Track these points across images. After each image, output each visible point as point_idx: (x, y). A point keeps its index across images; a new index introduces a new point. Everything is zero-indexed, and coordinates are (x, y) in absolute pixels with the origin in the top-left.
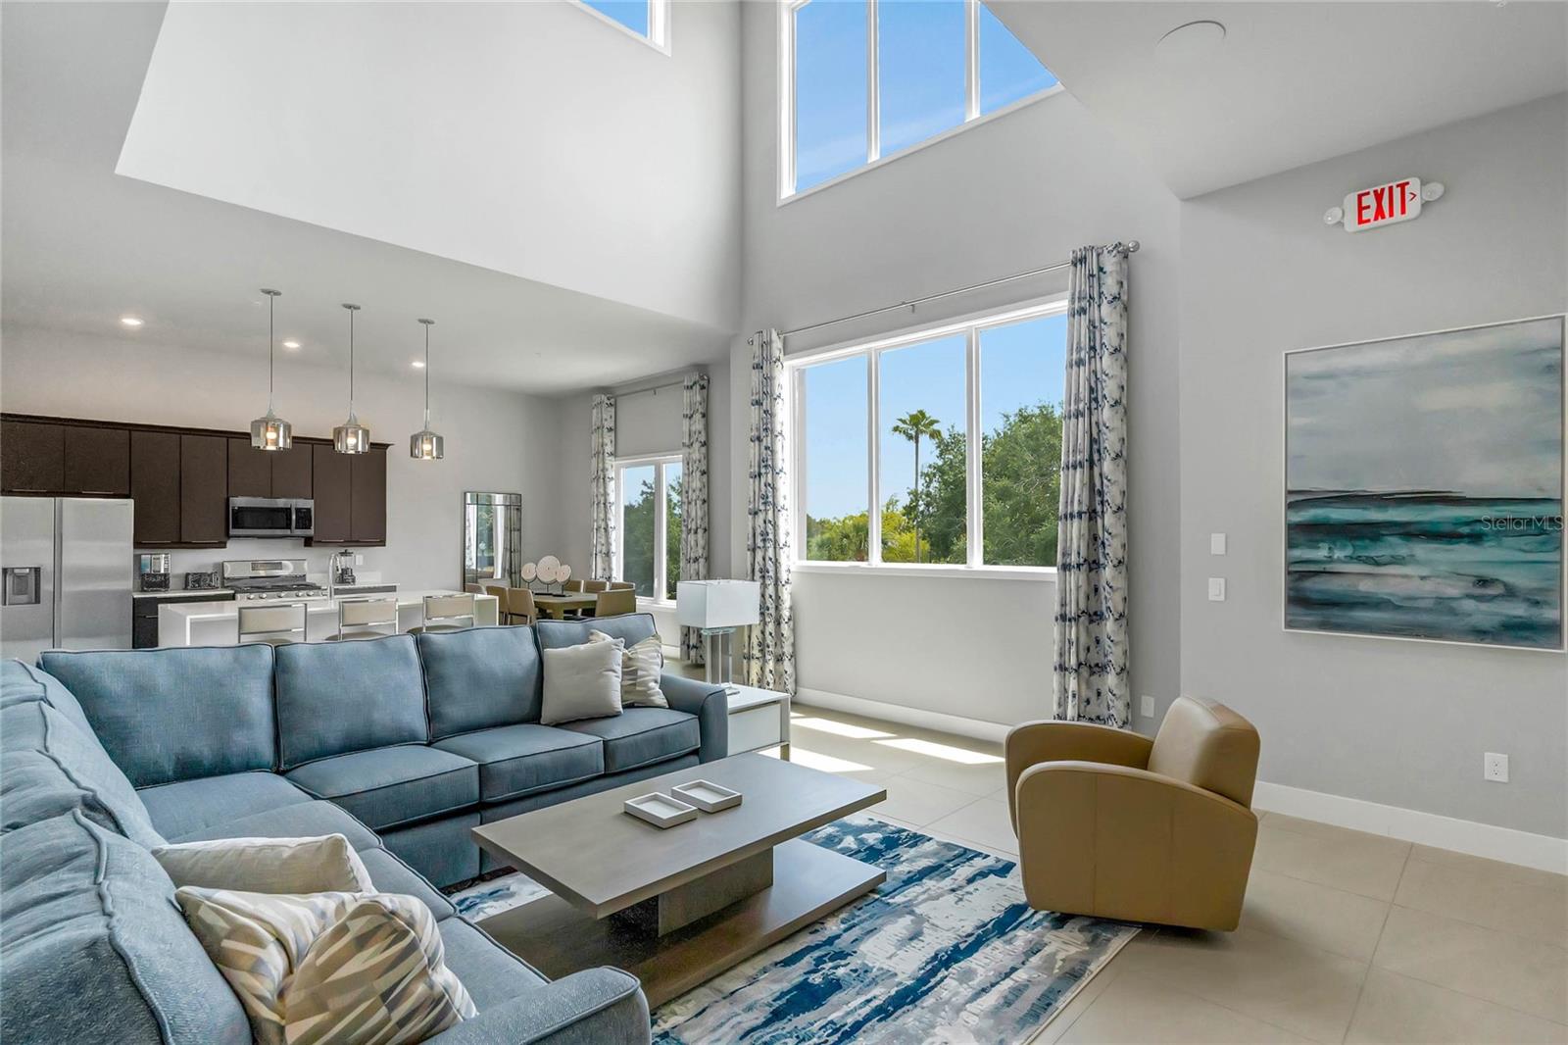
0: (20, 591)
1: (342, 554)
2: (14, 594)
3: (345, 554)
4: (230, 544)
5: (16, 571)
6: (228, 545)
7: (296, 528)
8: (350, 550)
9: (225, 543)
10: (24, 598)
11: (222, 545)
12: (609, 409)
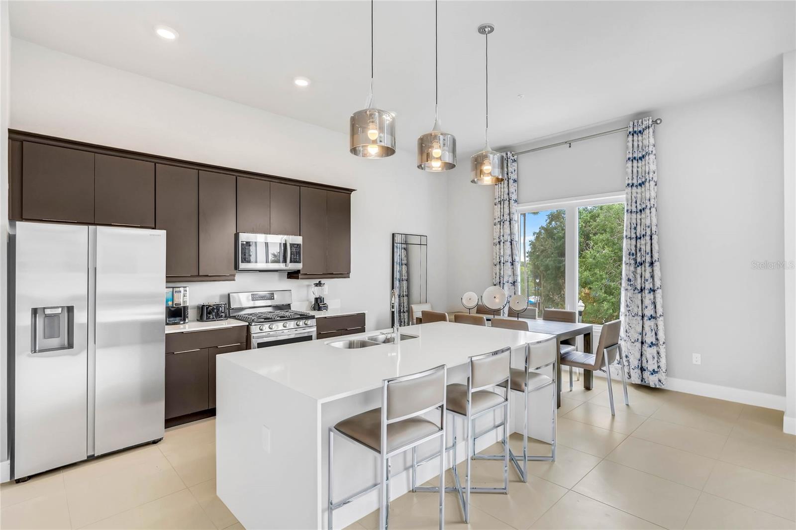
0: (51, 333)
1: (316, 285)
2: (45, 338)
3: (319, 284)
4: (239, 277)
5: (48, 312)
6: (236, 278)
7: (291, 262)
8: (323, 281)
9: (234, 275)
10: (55, 342)
11: (231, 278)
12: (513, 164)
